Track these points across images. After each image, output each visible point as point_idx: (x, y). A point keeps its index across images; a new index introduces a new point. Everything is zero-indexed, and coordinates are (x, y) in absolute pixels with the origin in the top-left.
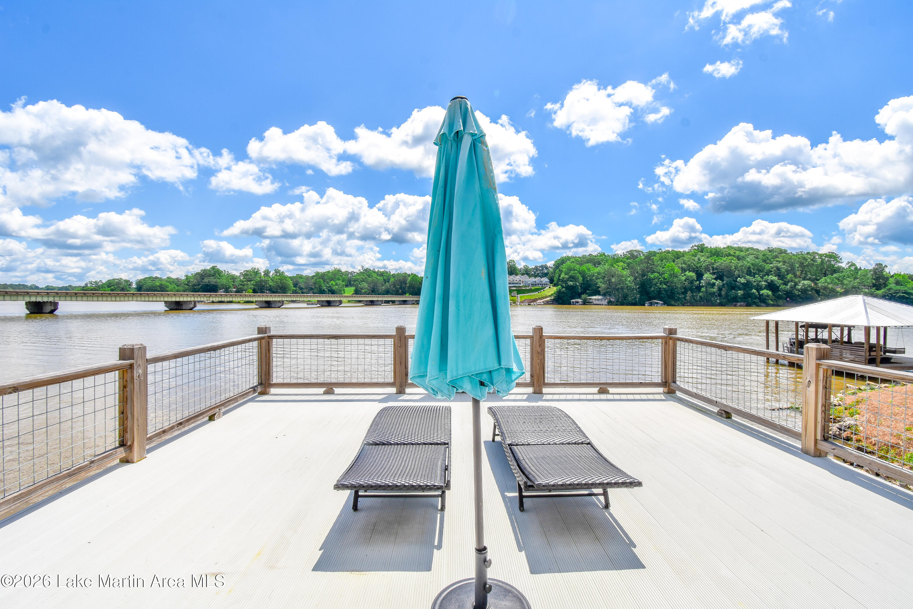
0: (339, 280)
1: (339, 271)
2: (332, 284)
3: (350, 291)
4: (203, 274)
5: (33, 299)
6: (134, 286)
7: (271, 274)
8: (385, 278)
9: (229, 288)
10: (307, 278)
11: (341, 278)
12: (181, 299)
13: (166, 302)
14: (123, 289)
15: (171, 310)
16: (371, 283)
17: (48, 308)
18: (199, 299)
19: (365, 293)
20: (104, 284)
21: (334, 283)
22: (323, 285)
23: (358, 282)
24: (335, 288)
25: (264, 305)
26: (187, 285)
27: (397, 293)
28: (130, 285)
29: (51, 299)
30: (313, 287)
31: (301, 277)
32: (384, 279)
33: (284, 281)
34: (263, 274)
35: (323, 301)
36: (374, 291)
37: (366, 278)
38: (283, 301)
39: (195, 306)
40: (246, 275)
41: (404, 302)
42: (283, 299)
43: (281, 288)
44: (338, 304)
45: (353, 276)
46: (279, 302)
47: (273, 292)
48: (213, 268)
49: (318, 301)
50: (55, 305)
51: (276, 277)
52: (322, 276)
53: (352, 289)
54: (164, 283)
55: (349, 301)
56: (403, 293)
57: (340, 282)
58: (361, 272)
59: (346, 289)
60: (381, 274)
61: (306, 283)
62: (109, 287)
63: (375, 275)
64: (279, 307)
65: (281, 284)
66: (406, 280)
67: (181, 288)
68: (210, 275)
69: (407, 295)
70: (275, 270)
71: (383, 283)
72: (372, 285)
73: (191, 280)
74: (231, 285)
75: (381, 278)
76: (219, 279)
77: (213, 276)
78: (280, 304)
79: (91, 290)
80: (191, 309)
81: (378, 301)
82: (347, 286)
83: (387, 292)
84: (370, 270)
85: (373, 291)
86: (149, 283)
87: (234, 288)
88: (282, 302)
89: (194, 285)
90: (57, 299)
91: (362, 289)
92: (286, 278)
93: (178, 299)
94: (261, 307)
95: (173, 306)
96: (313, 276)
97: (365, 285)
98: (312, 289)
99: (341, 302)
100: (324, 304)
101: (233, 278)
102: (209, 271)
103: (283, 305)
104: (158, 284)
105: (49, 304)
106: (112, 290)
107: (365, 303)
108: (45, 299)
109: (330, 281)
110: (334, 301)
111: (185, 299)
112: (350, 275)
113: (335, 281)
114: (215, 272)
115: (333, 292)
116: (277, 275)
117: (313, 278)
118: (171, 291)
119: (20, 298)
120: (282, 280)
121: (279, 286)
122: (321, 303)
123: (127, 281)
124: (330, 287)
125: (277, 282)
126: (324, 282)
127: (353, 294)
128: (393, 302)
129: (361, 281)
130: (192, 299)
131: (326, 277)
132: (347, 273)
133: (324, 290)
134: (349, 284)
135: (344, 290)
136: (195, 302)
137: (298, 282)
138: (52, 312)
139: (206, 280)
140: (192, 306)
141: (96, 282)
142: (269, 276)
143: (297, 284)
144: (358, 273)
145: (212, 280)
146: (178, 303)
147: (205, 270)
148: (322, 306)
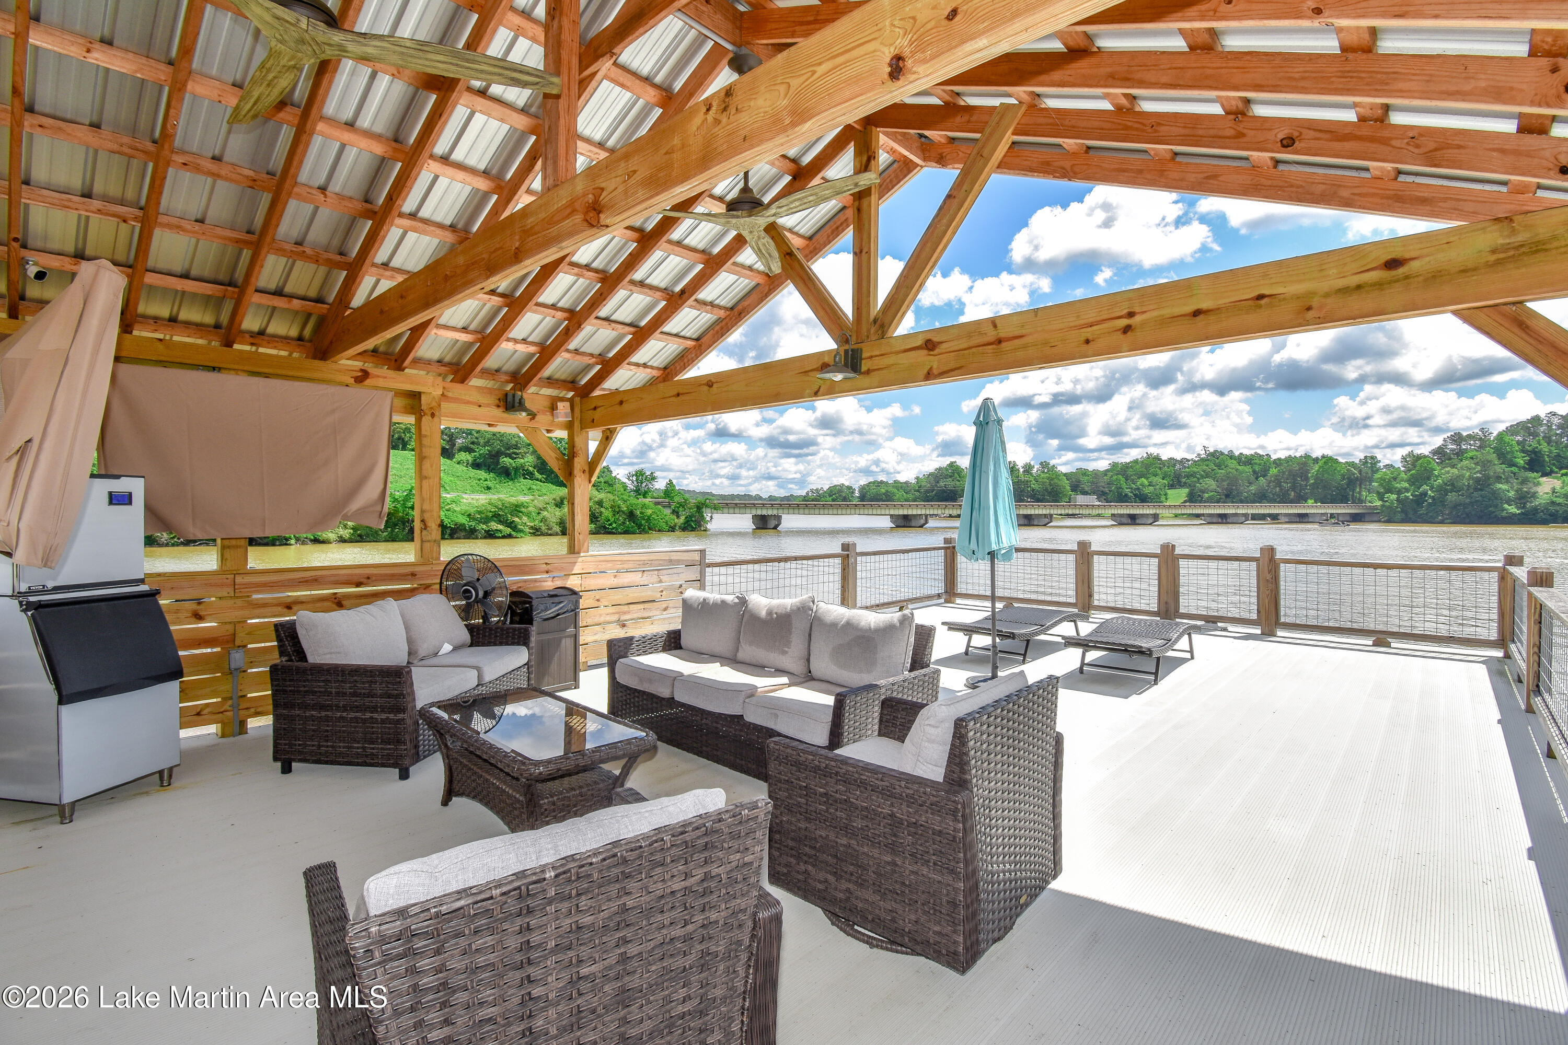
0: (1155, 475)
1: (1157, 458)
2: (1142, 485)
3: (1178, 496)
4: (939, 475)
5: (759, 512)
6: (857, 494)
7: (1035, 470)
8: (1257, 468)
10: (1096, 473)
11: (1159, 472)
12: (910, 512)
13: (892, 516)
14: (845, 499)
15: (897, 527)
16: (1223, 480)
17: (773, 523)
18: (932, 512)
19: (1210, 500)
20: (825, 492)
21: (1146, 482)
22: (1124, 486)
23: (1195, 479)
24: (1148, 490)
26: (918, 491)
27: (1284, 499)
28: (853, 493)
29: (775, 512)
30: (1106, 490)
31: (1084, 472)
32: (1254, 472)
33: (1056, 481)
34: (1022, 470)
35: (1121, 515)
36: (1229, 496)
37: (1213, 470)
38: (1051, 515)
39: (926, 522)
41: (1302, 518)
42: (1052, 512)
43: (1050, 493)
44: (1150, 521)
45: (1185, 467)
46: (1047, 516)
47: (1038, 500)
48: (952, 464)
49: (1113, 515)
50: (779, 519)
51: (1042, 475)
52: (1122, 470)
53: (1184, 492)
54: (890, 489)
55: (1176, 516)
56: (1301, 499)
57: (1158, 480)
58: (1202, 460)
59: (1169, 492)
60: (1248, 461)
61: (1093, 483)
62: (830, 496)
63: (1233, 464)
64: (1045, 525)
65: (1050, 485)
66: (1307, 472)
67: (910, 496)
68: (946, 477)
69: (1310, 502)
70: (1041, 464)
71: (1252, 478)
72: (1225, 483)
73: (923, 484)
75: (1248, 469)
77: (951, 477)
78: (1047, 520)
79: (813, 500)
80: (921, 526)
81: (1236, 515)
82: (1172, 486)
83: (1261, 497)
84: (1222, 453)
85: (1227, 496)
86: (874, 490)
89: (927, 491)
90: (780, 512)
91: (1203, 492)
92: (1058, 475)
93: (905, 513)
95: (901, 522)
96: (1107, 471)
97: (1211, 483)
98: (1104, 493)
99: (1156, 517)
100: (1124, 520)
102: (947, 470)
103: (1051, 522)
104: (883, 491)
105: (773, 518)
106: (834, 500)
107: (1209, 519)
108: (770, 512)
109: (1139, 478)
110: (1143, 515)
111: (915, 512)
112: (1178, 467)
113: (1147, 478)
115: (1142, 499)
116: (1043, 472)
117: (1106, 475)
118: (899, 500)
119: (748, 510)
120: (1052, 479)
121: (1046, 490)
122: (1119, 519)
123: (849, 488)
124: (1139, 489)
125: (1043, 483)
126: (1127, 480)
127: (1185, 502)
128: (1274, 517)
129: (1202, 477)
130: (923, 512)
131: (1130, 472)
132: (1172, 462)
133: (1126, 495)
134: (1176, 482)
135: (1166, 494)
136: (926, 516)
137: (1079, 481)
138: (776, 527)
139: (942, 484)
140: (922, 521)
141: (817, 490)
142: (1031, 474)
143: (1077, 486)
144: (1195, 461)
145: (950, 483)
146: (906, 517)
147: (940, 469)
148: (1121, 524)
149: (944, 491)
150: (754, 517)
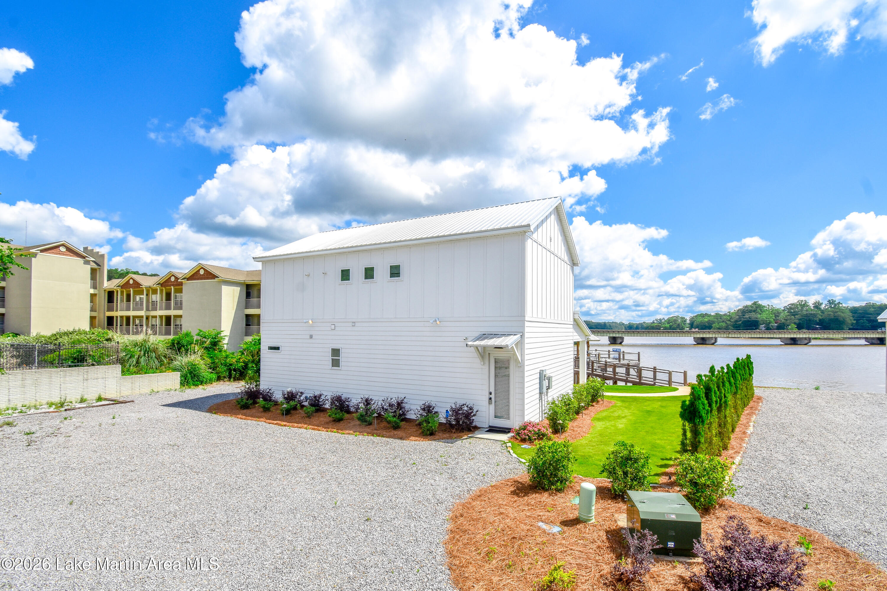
4: (744, 311)
5: (611, 335)
6: (688, 321)
7: (823, 307)
9: (769, 323)
12: (704, 336)
15: (698, 344)
17: (619, 341)
20: (665, 321)
25: (789, 342)
26: (730, 321)
28: (685, 321)
29: (620, 335)
33: (841, 313)
34: (812, 307)
35: (873, 338)
39: (716, 342)
40: (791, 308)
42: (810, 336)
46: (805, 338)
48: (755, 303)
49: (866, 339)
50: (622, 338)
51: (829, 309)
64: (806, 344)
65: (835, 317)
68: (750, 311)
70: (829, 301)
73: (733, 316)
74: (772, 320)
76: (760, 314)
77: (754, 311)
78: (807, 341)
80: (713, 344)
87: (776, 323)
88: (810, 339)
89: (736, 321)
90: (623, 335)
92: (842, 309)
93: (701, 336)
94: (786, 344)
95: (700, 341)
100: (874, 341)
101: (776, 313)
102: (751, 307)
103: (810, 342)
105: (619, 338)
108: (617, 335)
111: (708, 336)
114: (757, 308)
116: (831, 307)
119: (605, 334)
120: (837, 312)
122: (870, 341)
123: (683, 318)
125: (830, 315)
130: (714, 336)
136: (715, 338)
138: (621, 343)
139: (747, 316)
140: (713, 341)
141: (660, 319)
142: (820, 309)
145: (753, 316)
146: (703, 339)
147: (746, 307)
148: (872, 344)
149: (749, 321)
150: (609, 337)
